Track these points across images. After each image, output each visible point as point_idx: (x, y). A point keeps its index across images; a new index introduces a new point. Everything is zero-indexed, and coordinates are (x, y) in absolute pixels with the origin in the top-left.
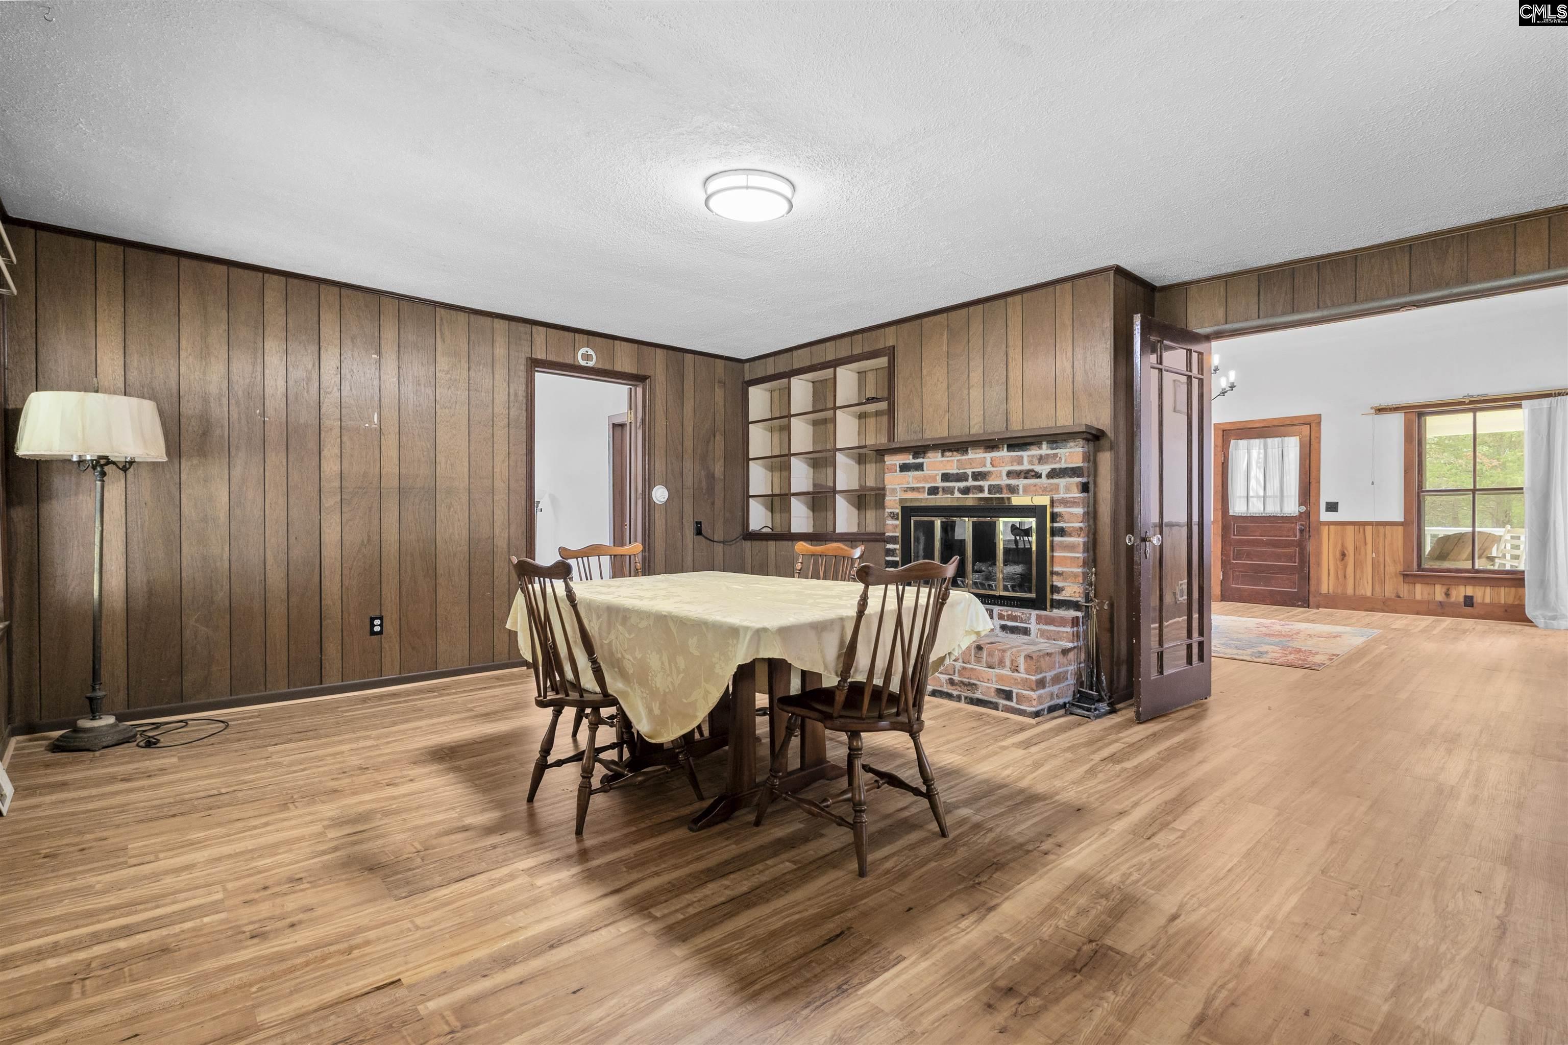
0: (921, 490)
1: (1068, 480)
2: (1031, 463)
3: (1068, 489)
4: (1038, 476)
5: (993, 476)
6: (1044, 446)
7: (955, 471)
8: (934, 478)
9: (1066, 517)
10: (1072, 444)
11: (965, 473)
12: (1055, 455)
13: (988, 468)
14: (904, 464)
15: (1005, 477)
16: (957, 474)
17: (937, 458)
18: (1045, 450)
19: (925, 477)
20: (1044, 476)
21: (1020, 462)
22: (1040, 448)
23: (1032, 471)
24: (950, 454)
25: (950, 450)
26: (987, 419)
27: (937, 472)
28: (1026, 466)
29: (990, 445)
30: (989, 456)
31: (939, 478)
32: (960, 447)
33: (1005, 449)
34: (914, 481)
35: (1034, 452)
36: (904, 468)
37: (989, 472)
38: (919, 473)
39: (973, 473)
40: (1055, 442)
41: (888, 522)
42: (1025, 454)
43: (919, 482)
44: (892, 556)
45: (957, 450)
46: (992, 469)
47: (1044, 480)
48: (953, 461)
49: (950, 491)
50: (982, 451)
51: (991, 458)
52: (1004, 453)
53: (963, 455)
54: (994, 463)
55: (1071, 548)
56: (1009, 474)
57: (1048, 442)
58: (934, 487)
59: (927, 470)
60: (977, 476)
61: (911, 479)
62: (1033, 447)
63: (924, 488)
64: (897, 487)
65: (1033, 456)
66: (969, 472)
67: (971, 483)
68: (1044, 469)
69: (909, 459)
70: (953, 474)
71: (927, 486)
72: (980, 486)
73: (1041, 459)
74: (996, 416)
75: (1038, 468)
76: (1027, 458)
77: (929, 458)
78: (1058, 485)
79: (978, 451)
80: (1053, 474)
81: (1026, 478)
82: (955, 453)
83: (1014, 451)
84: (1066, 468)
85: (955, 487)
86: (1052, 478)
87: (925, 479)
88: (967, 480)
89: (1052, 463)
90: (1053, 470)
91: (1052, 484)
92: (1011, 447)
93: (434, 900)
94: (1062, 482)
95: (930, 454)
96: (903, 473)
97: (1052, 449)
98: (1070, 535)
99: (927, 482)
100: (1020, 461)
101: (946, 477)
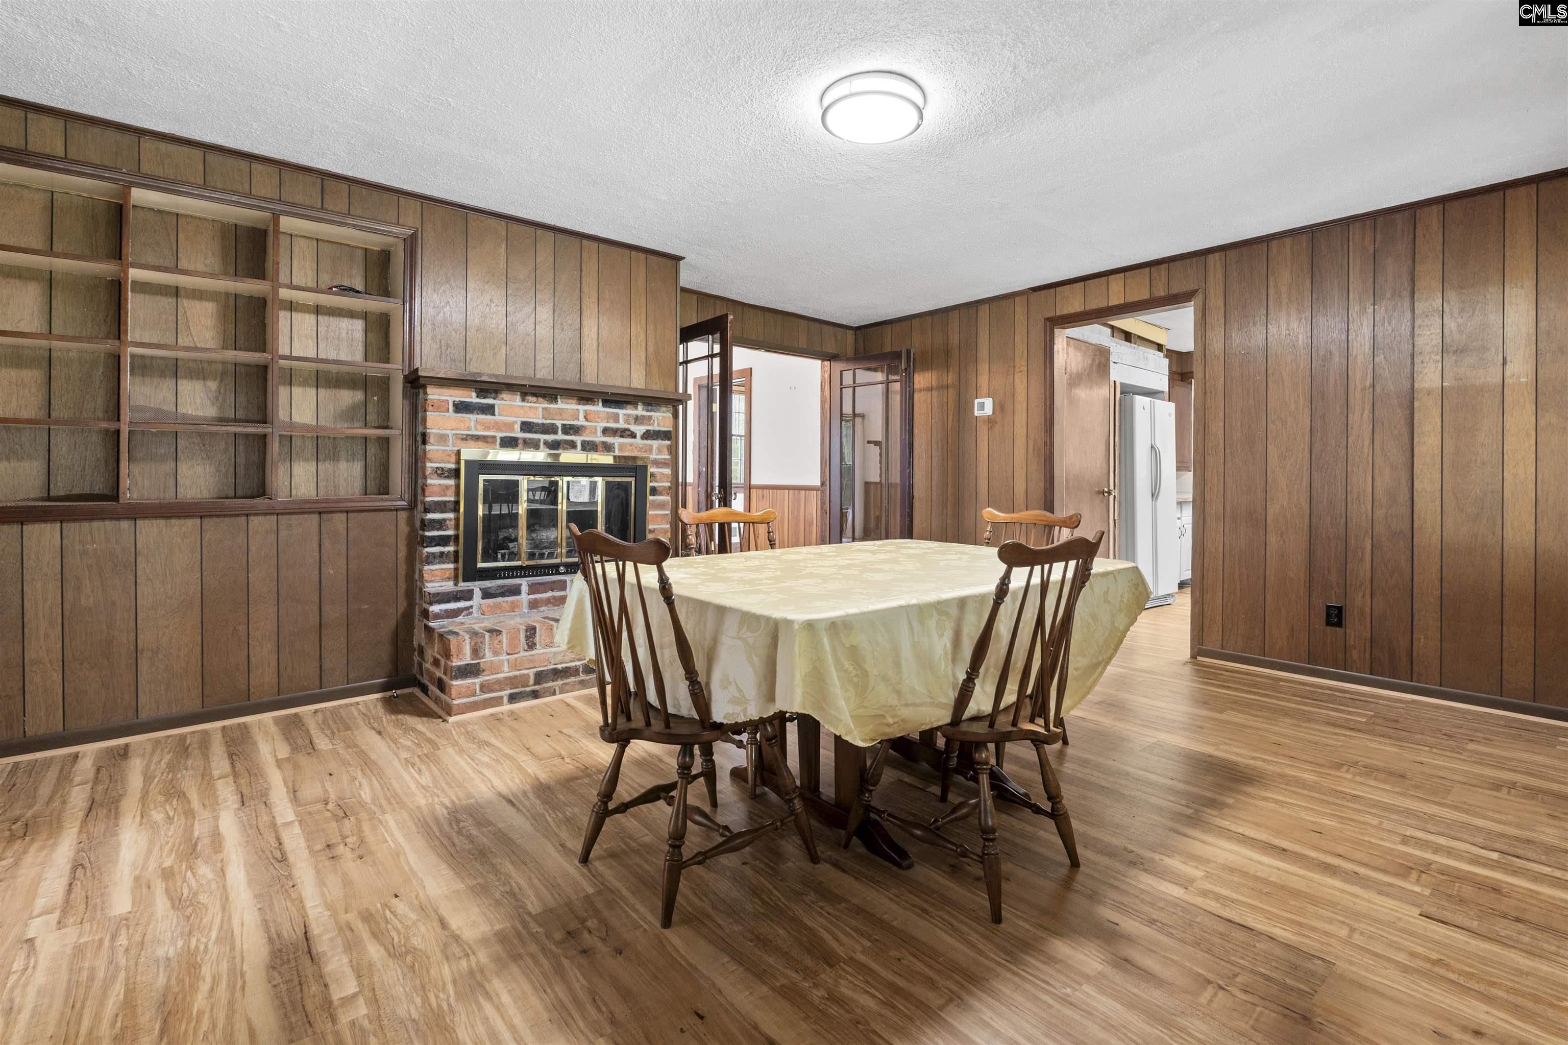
0: (489, 440)
1: (660, 442)
2: (627, 421)
3: (660, 451)
4: (633, 435)
5: (587, 432)
6: (640, 407)
7: (540, 421)
8: (510, 426)
9: (658, 477)
10: (664, 409)
11: (554, 424)
12: (650, 417)
13: (581, 422)
14: (462, 402)
15: (599, 433)
16: (543, 424)
17: (514, 401)
18: (640, 411)
19: (496, 423)
20: (638, 436)
21: (617, 421)
22: (636, 408)
23: (628, 430)
24: (534, 399)
25: (534, 395)
26: (557, 364)
27: (514, 419)
28: (622, 425)
29: (585, 396)
30: (582, 408)
31: (517, 427)
32: (549, 393)
33: (600, 404)
34: (479, 427)
35: (630, 411)
36: (461, 408)
37: (582, 426)
38: (488, 417)
39: (564, 425)
40: (649, 404)
41: (429, 481)
42: (621, 412)
43: (488, 428)
44: (438, 530)
45: (544, 396)
46: (585, 423)
47: (638, 440)
48: (536, 408)
49: (535, 445)
50: (574, 401)
51: (586, 411)
52: (598, 408)
53: (551, 402)
54: (588, 417)
55: (661, 506)
56: (606, 431)
57: (644, 404)
58: (511, 437)
59: (500, 415)
60: (567, 429)
61: (472, 425)
62: (629, 406)
63: (494, 437)
64: (448, 432)
65: (629, 415)
66: (559, 423)
67: (560, 436)
68: (639, 430)
69: (472, 397)
70: (537, 424)
71: (499, 435)
72: (572, 441)
73: (638, 420)
74: (568, 363)
75: (633, 428)
76: (623, 416)
77: (503, 399)
78: (651, 446)
79: (570, 401)
80: (647, 435)
81: (622, 436)
82: (540, 399)
83: (610, 407)
84: (659, 431)
85: (539, 440)
86: (646, 439)
87: (497, 426)
88: (556, 433)
89: (647, 424)
90: (648, 431)
91: (647, 445)
92: (607, 402)
93: (1300, 934)
94: (655, 444)
95: (505, 395)
96: (460, 415)
97: (648, 411)
98: (661, 494)
99: (499, 430)
100: (616, 418)
101: (527, 427)
